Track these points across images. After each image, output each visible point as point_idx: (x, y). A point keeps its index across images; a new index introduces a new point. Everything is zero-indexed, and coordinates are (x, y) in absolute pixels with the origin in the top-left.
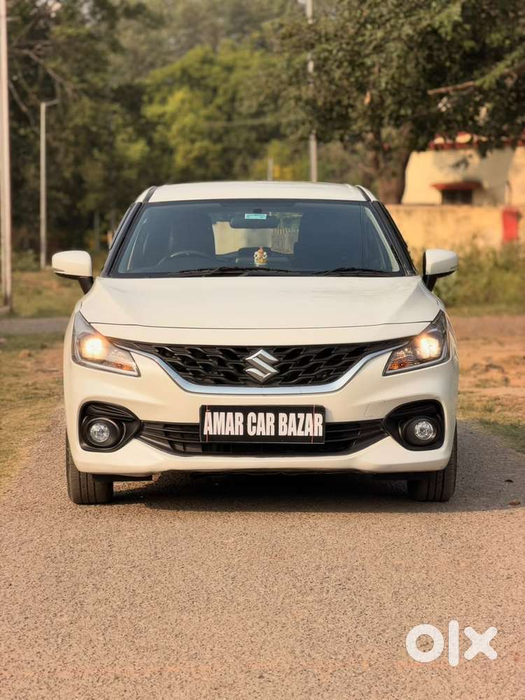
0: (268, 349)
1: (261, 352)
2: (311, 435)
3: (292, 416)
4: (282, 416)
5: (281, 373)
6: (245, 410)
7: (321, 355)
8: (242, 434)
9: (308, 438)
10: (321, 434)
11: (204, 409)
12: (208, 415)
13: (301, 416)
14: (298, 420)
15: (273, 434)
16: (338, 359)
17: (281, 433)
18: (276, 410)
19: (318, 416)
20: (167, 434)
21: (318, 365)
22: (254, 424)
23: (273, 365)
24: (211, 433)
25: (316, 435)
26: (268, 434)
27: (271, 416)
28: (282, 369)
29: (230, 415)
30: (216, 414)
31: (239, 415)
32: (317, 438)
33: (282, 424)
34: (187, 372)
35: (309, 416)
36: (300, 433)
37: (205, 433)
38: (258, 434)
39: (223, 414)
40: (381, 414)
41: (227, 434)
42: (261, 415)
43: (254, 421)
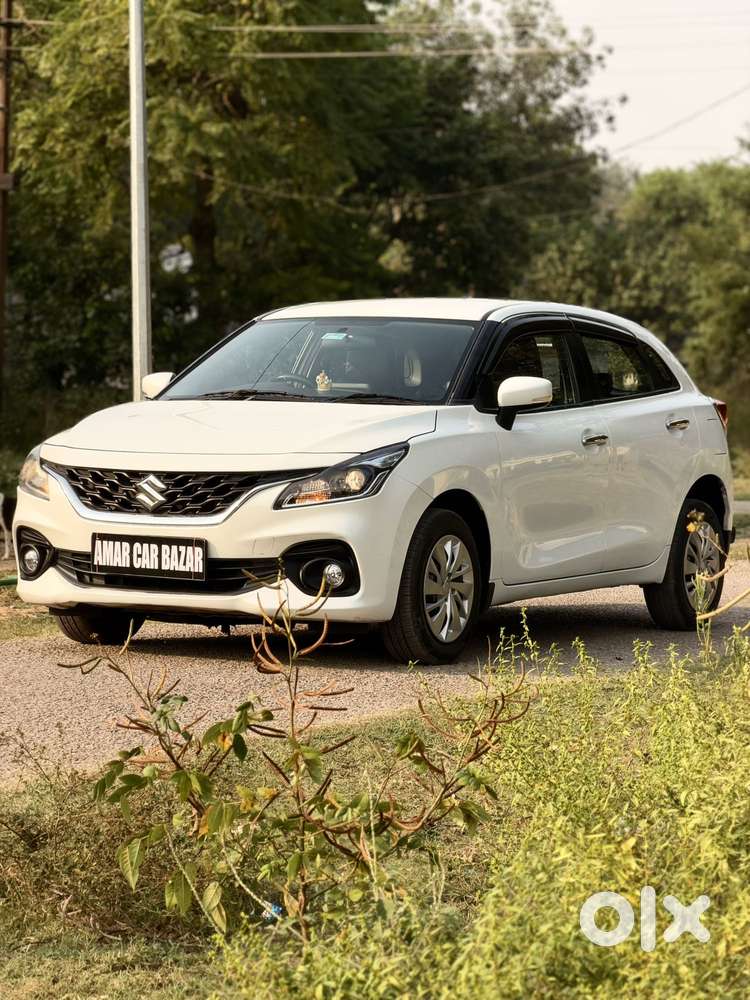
0: (159, 475)
1: (152, 478)
2: (192, 570)
3: (174, 548)
4: (165, 547)
5: (168, 501)
6: (132, 540)
7: (209, 484)
8: (128, 565)
9: (188, 574)
10: (201, 571)
11: (95, 537)
12: (98, 543)
13: (182, 548)
14: (179, 553)
15: (157, 567)
16: (226, 489)
17: (165, 567)
18: (159, 541)
19: (199, 550)
20: (76, 564)
21: (206, 494)
22: (140, 556)
23: (161, 492)
24: (100, 564)
25: (196, 571)
26: (152, 567)
27: (154, 547)
28: (170, 497)
29: (118, 544)
30: (105, 542)
31: (126, 545)
32: (197, 575)
33: (165, 556)
34: (87, 497)
35: (190, 549)
36: (182, 568)
37: (96, 563)
38: (143, 567)
39: (111, 543)
40: (274, 552)
41: (115, 565)
42: (146, 546)
43: (140, 553)
